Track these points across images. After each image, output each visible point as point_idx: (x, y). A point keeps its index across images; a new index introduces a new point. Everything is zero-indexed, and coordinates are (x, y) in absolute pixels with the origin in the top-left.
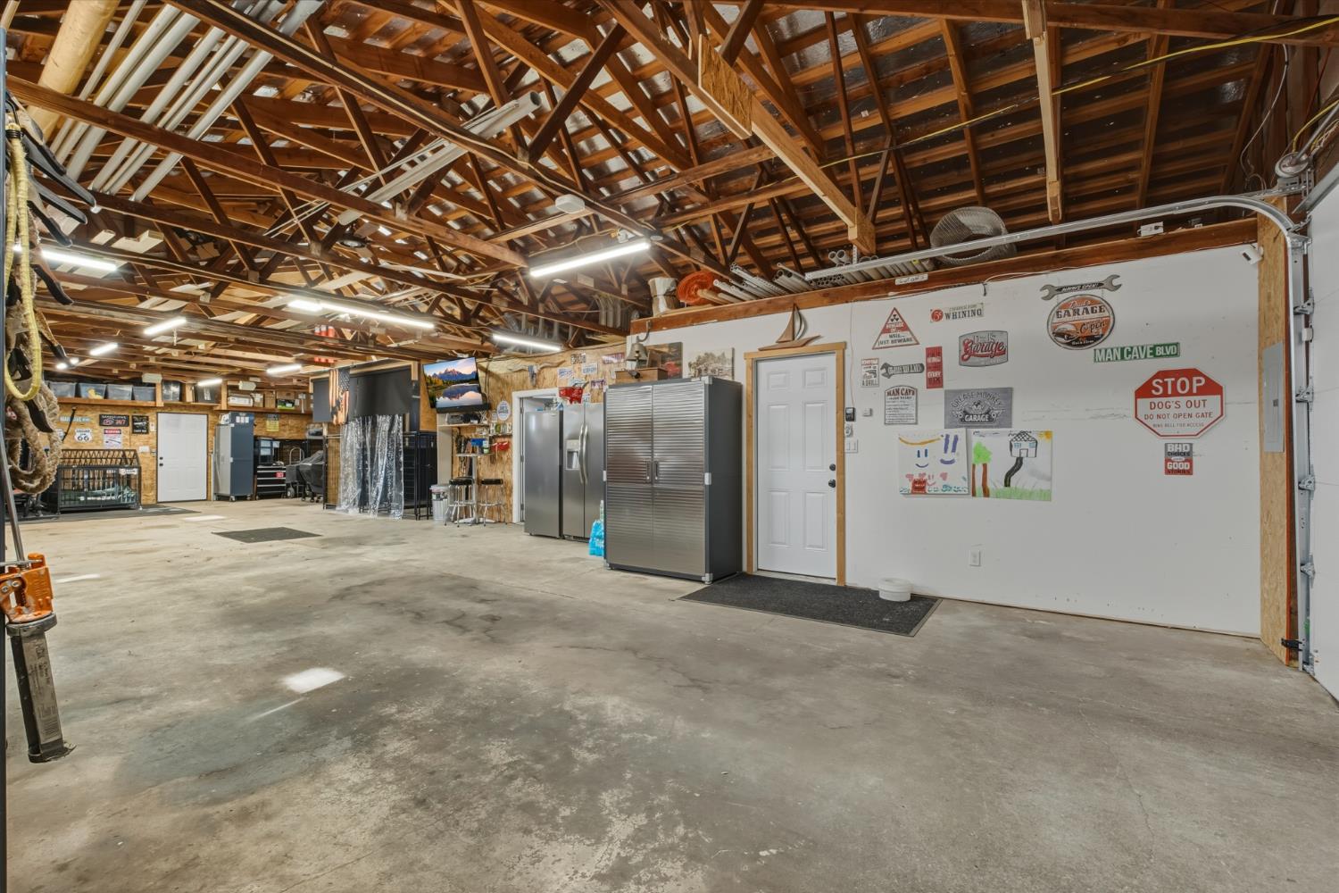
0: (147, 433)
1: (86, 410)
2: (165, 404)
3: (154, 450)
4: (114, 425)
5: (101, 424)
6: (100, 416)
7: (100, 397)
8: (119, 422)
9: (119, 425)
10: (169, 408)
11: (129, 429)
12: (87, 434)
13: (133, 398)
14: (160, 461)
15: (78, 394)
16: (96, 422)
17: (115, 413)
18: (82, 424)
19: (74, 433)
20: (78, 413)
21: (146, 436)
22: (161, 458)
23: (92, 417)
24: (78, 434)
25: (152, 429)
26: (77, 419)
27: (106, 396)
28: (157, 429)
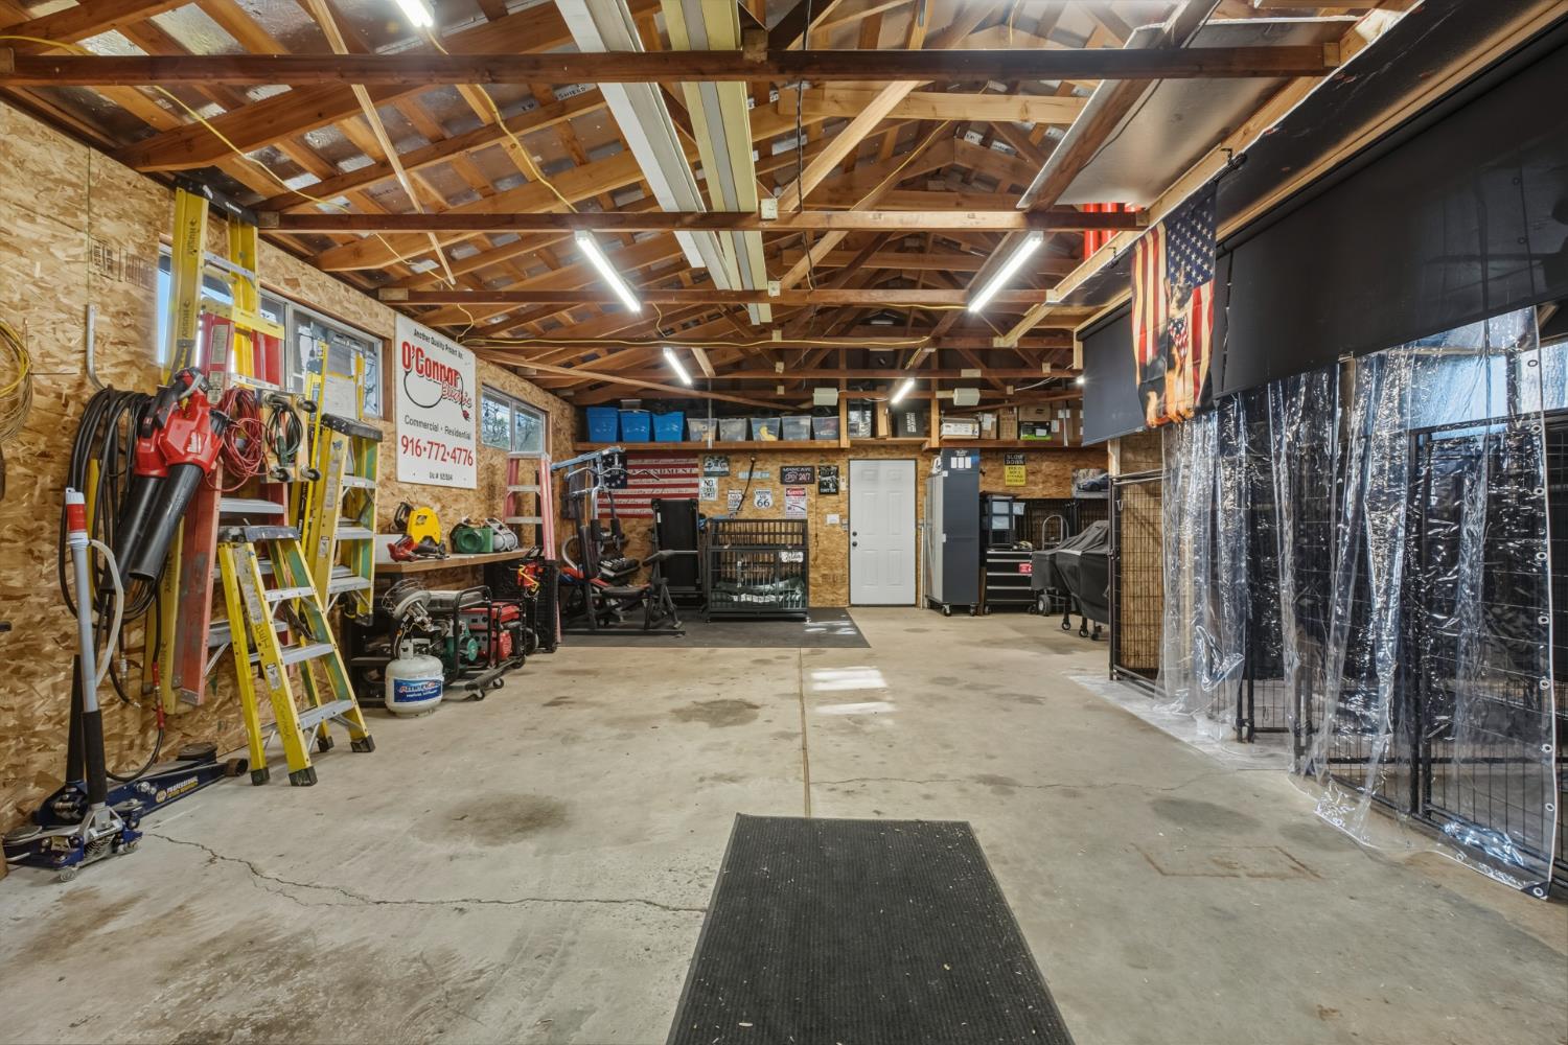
0: (837, 493)
1: (766, 461)
2: (852, 445)
3: (845, 521)
4: (797, 482)
5: (783, 482)
6: (782, 468)
7: (773, 438)
8: (803, 477)
9: (803, 483)
10: (859, 449)
11: (814, 487)
12: (768, 497)
13: (812, 437)
14: (853, 539)
15: (749, 436)
16: (776, 477)
17: (798, 463)
18: (762, 482)
19: (753, 497)
20: (758, 465)
21: (834, 498)
22: (855, 534)
23: (769, 470)
24: (757, 498)
25: (843, 486)
26: (757, 475)
27: (781, 437)
28: (849, 487)
